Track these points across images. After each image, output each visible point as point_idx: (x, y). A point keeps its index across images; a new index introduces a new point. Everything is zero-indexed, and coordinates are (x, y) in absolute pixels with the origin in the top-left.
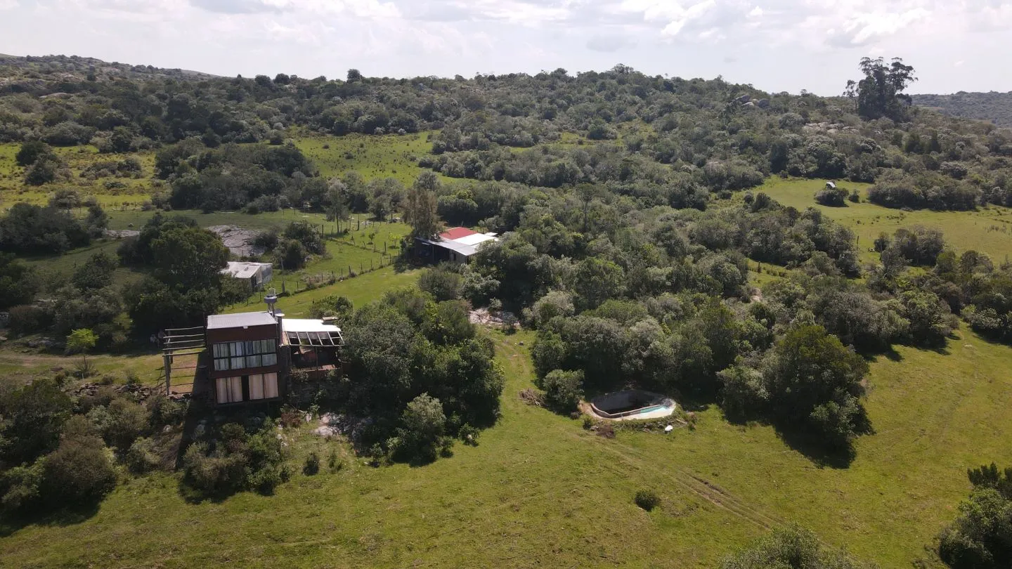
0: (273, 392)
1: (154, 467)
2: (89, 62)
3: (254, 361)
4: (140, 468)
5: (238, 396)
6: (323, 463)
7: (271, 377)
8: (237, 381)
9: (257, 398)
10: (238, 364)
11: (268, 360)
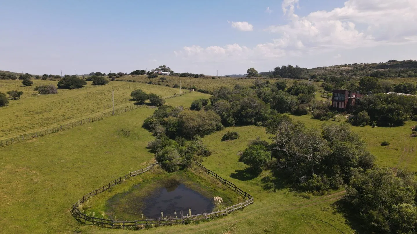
0: (343, 107)
3: (341, 98)
5: (337, 107)
7: (343, 103)
8: (337, 102)
9: (340, 107)
10: (337, 98)
11: (343, 99)
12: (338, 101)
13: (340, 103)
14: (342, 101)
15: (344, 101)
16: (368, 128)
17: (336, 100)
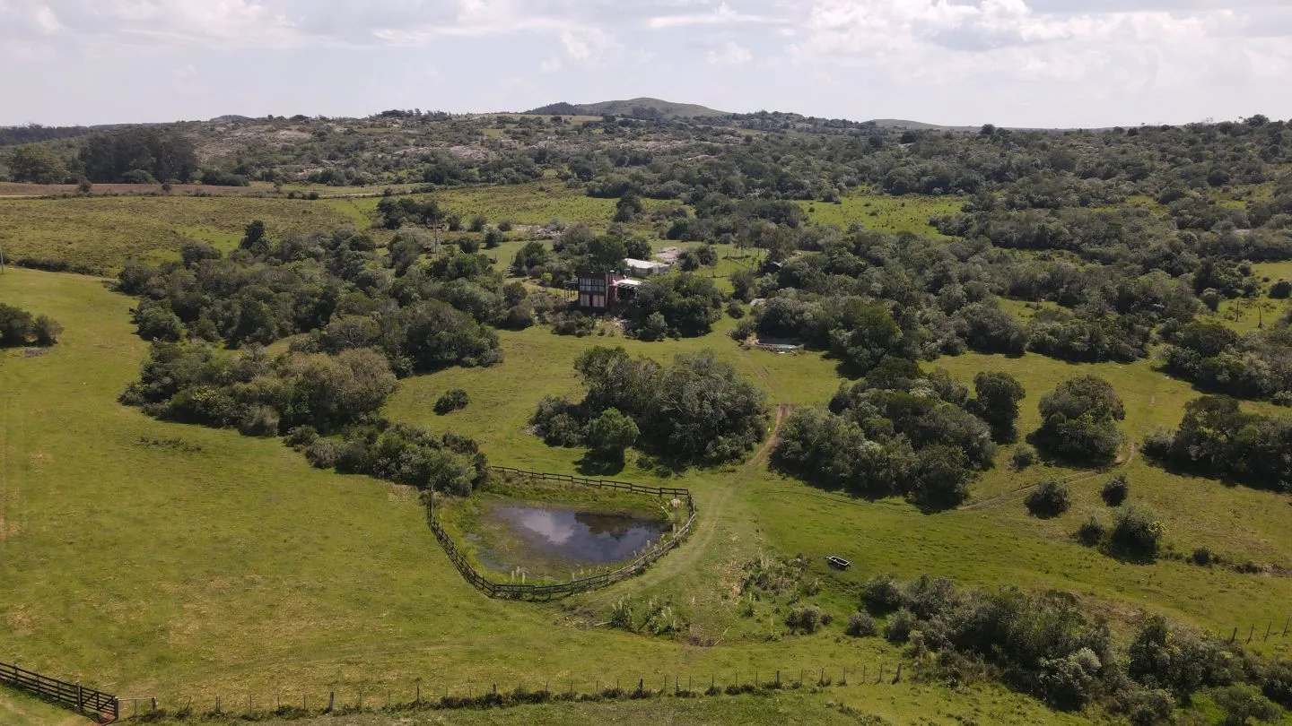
0: (602, 305)
1: (548, 323)
2: (787, 118)
3: (595, 289)
4: (544, 322)
5: (588, 304)
6: (607, 333)
7: (602, 298)
8: (588, 297)
9: (595, 304)
10: (589, 289)
11: (601, 289)
12: (591, 295)
13: (595, 298)
14: (599, 293)
15: (604, 294)
16: (668, 341)
17: (585, 293)
